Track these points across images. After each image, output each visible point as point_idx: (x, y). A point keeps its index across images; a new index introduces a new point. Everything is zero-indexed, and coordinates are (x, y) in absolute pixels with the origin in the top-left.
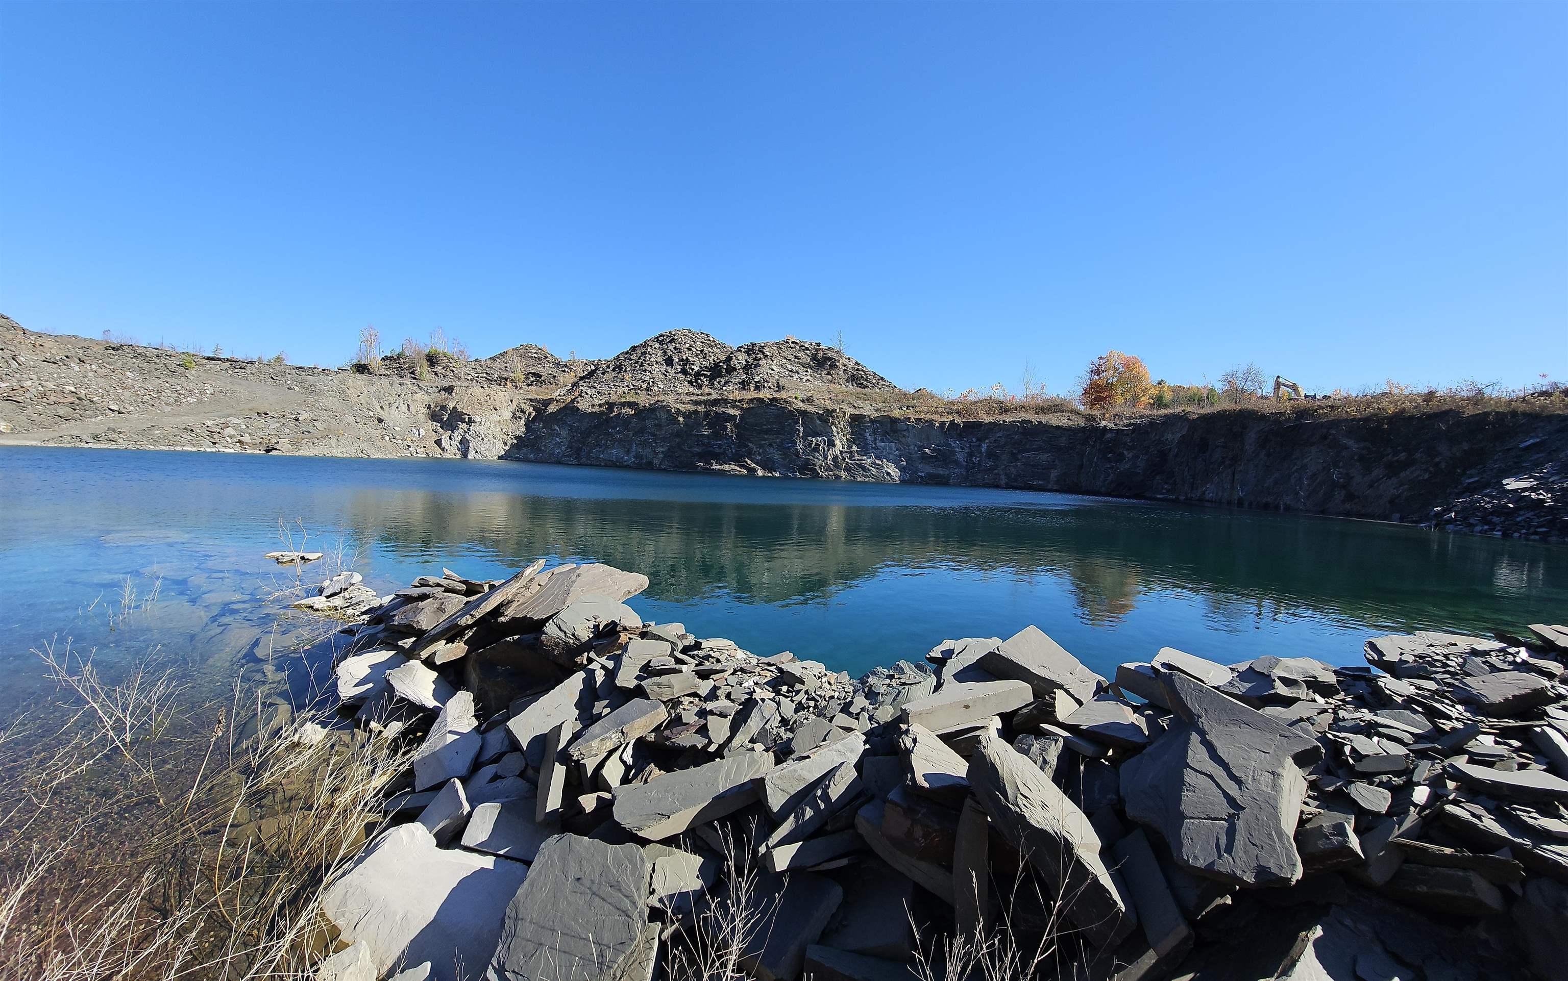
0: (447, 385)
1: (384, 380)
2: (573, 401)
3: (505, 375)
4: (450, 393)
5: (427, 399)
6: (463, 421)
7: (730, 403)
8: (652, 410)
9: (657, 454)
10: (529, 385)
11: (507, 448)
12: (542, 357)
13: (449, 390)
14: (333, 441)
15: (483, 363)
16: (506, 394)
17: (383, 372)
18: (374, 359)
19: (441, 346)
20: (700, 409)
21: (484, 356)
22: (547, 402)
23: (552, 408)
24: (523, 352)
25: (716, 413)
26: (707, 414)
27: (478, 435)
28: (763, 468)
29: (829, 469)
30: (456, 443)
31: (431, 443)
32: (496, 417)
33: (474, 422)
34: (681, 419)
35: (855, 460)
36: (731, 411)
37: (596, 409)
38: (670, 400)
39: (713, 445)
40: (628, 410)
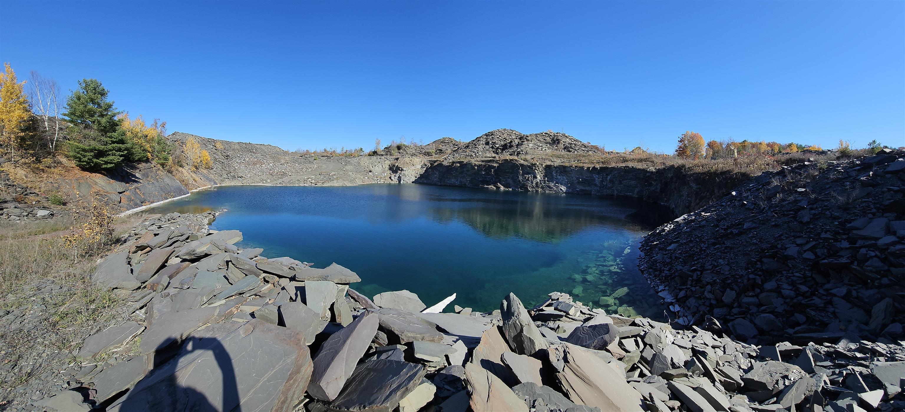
1: (381, 157)
4: (398, 160)
6: (399, 170)
8: (466, 165)
9: (467, 181)
10: (436, 154)
11: (416, 179)
17: (381, 153)
18: (380, 149)
20: (483, 164)
22: (434, 162)
23: (436, 164)
25: (488, 164)
26: (485, 165)
27: (404, 175)
28: (504, 186)
29: (533, 187)
30: (397, 177)
31: (388, 178)
32: (413, 168)
33: (403, 170)
34: (476, 168)
35: (546, 184)
36: (495, 165)
37: (448, 164)
38: (473, 160)
39: (486, 178)
40: (458, 165)
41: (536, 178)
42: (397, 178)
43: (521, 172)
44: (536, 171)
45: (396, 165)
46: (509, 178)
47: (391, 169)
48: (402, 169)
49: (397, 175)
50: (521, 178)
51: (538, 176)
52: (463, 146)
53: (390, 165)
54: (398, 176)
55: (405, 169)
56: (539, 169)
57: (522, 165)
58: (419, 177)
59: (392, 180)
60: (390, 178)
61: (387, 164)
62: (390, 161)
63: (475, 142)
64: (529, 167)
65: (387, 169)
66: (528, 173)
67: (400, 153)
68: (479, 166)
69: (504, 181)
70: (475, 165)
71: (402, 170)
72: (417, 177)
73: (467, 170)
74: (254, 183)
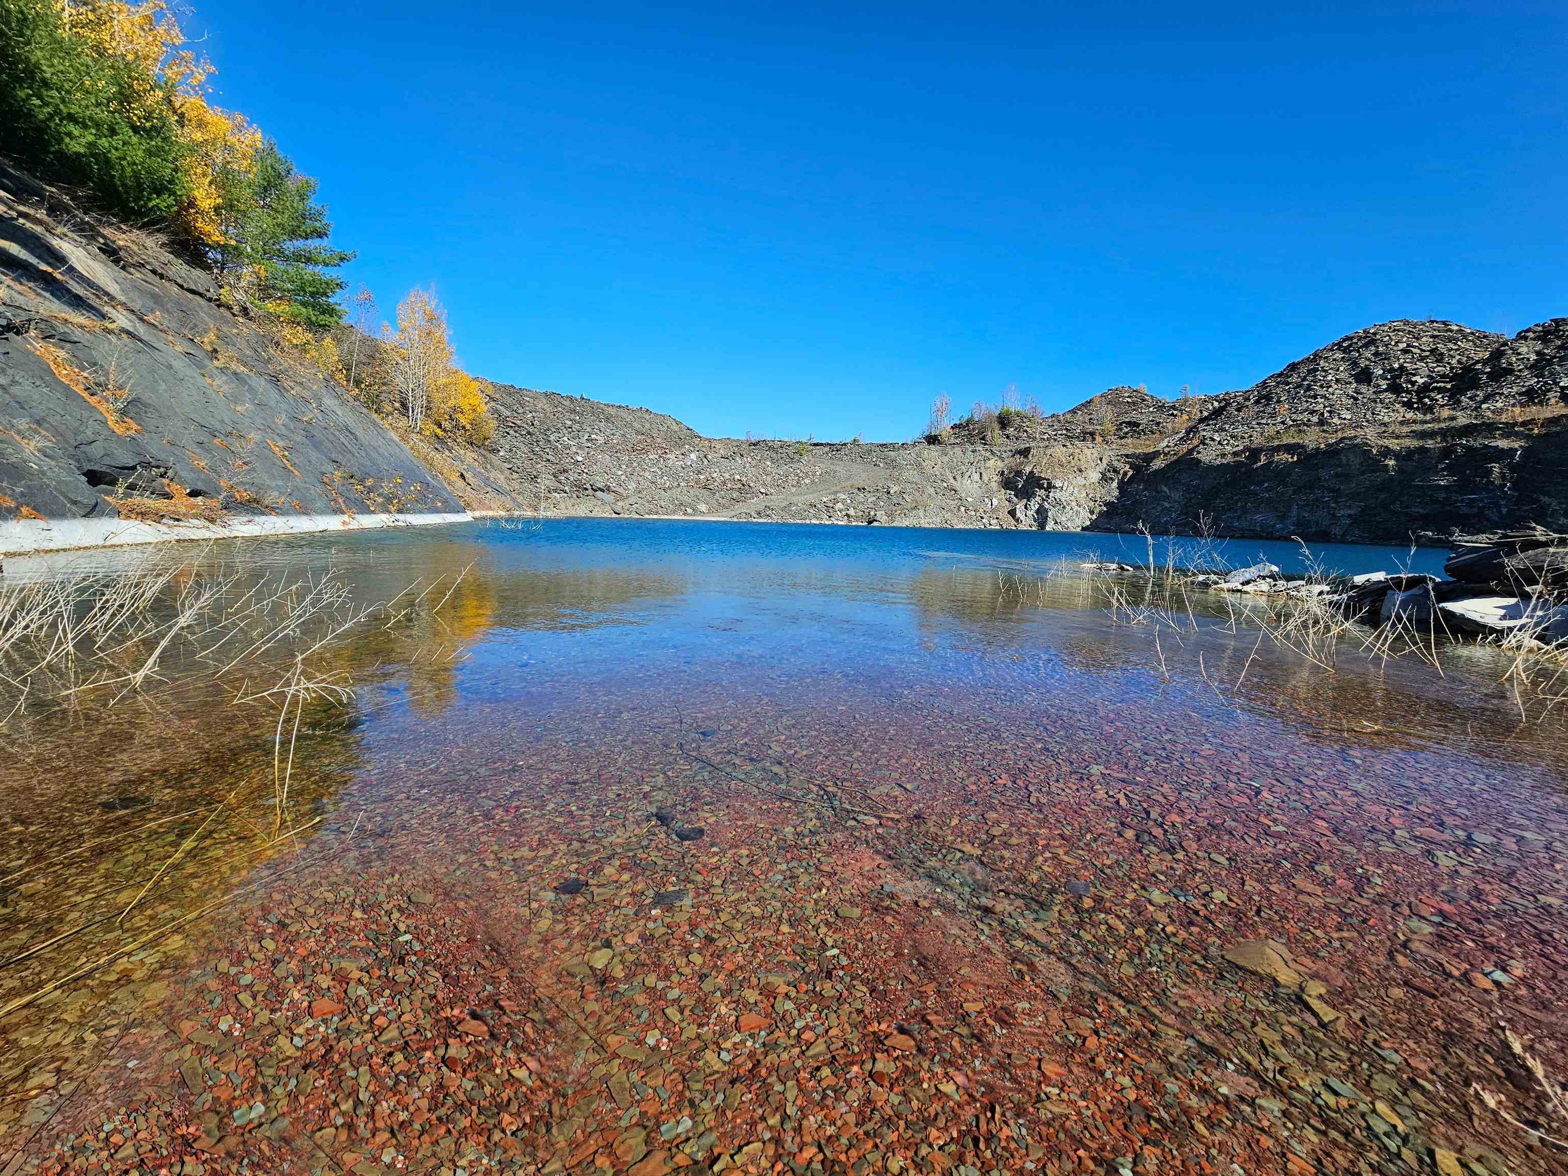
0: (1023, 446)
1: (957, 450)
2: (1190, 452)
3: (1090, 428)
4: (1026, 457)
5: (999, 464)
6: (1041, 487)
7: (1499, 429)
8: (1332, 452)
10: (1121, 438)
11: (1094, 517)
13: (1025, 452)
14: (921, 512)
15: (1062, 418)
17: (952, 441)
18: (944, 427)
19: (1014, 406)
20: (1430, 444)
21: (1062, 408)
22: (1149, 458)
23: (1158, 464)
24: (1113, 399)
25: (1469, 449)
26: (1447, 452)
27: (1058, 502)
30: (1032, 512)
31: (1004, 514)
32: (1081, 481)
33: (1055, 487)
34: (1392, 463)
36: (1503, 444)
37: (1229, 459)
38: (1370, 434)
39: (1457, 501)
40: (1285, 457)
45: (1028, 469)
47: (1007, 484)
48: (1049, 484)
49: (1034, 505)
52: (1248, 399)
53: (1002, 473)
54: (1037, 506)
55: (1058, 484)
58: (1101, 514)
59: (1019, 520)
60: (1013, 512)
61: (994, 467)
62: (1003, 460)
63: (1295, 379)
65: (994, 485)
67: (1008, 437)
68: (1404, 456)
70: (1386, 452)
71: (1050, 486)
72: (1097, 510)
73: (1337, 475)
74: (657, 513)
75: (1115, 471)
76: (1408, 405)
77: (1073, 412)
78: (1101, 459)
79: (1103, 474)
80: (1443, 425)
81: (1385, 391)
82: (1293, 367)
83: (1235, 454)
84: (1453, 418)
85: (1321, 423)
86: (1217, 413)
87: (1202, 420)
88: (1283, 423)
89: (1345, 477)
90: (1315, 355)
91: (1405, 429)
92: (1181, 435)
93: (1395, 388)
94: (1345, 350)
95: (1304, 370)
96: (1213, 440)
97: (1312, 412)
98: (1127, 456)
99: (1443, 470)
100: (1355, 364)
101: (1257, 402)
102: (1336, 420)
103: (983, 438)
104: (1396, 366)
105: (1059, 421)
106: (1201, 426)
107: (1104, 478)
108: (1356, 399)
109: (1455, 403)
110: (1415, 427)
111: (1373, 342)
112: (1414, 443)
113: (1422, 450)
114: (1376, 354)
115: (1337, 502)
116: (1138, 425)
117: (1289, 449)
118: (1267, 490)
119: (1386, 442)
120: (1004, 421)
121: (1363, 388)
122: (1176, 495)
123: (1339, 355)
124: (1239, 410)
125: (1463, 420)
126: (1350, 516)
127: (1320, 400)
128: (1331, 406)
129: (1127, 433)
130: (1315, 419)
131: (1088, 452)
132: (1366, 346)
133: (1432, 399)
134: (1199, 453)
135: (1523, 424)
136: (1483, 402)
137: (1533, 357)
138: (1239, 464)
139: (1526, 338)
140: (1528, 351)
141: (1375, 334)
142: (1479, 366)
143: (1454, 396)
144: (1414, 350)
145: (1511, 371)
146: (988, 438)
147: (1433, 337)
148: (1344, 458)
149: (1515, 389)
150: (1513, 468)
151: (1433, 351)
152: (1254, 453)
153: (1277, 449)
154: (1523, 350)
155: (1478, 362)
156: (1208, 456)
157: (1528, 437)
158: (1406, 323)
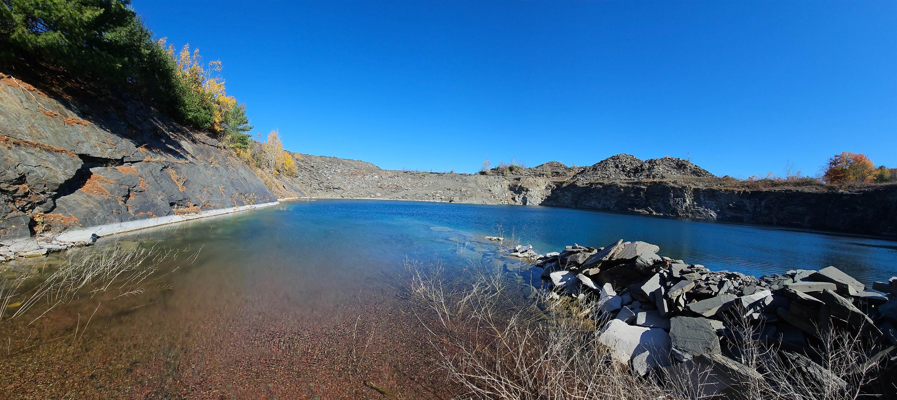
0: (518, 177)
1: (492, 177)
2: (574, 182)
3: (543, 173)
4: (519, 181)
5: (509, 183)
6: (524, 190)
7: (642, 183)
8: (610, 186)
9: (612, 204)
10: (553, 176)
11: (543, 201)
12: (559, 166)
13: (519, 179)
14: (474, 198)
15: (533, 169)
16: (543, 180)
17: (491, 174)
18: (488, 169)
19: (515, 164)
20: (630, 186)
21: (533, 166)
22: (562, 183)
23: (564, 185)
24: (551, 164)
25: (636, 187)
26: (633, 188)
27: (530, 195)
28: (656, 211)
29: (683, 213)
31: (510, 199)
32: (538, 189)
33: (529, 191)
34: (622, 190)
35: (695, 209)
36: (643, 187)
37: (585, 185)
38: (618, 182)
39: (635, 201)
40: (599, 186)
41: (686, 202)
42: (521, 199)
43: (672, 195)
44: (686, 194)
45: (519, 185)
46: (659, 201)
47: (512, 189)
50: (671, 202)
51: (687, 200)
52: (590, 169)
53: (509, 185)
54: (522, 197)
55: (531, 190)
56: (688, 192)
57: (673, 188)
58: (545, 199)
59: (516, 201)
60: (514, 199)
61: (506, 183)
62: (510, 181)
63: (602, 165)
64: (680, 189)
65: (506, 189)
66: (678, 197)
67: (513, 174)
68: (625, 188)
69: (654, 205)
70: (621, 187)
71: (527, 190)
72: (544, 199)
73: (610, 192)
74: (360, 197)
75: (550, 186)
76: (626, 175)
77: (537, 167)
78: (545, 183)
79: (546, 187)
80: (632, 181)
81: (621, 171)
82: (602, 162)
83: (586, 184)
84: (634, 180)
85: (608, 178)
86: (582, 172)
87: (578, 174)
88: (599, 176)
89: (613, 192)
90: (607, 159)
91: (625, 181)
92: (572, 177)
93: (623, 171)
94: (613, 159)
95: (604, 163)
96: (581, 180)
97: (606, 174)
98: (554, 182)
99: (632, 192)
100: (615, 163)
101: (592, 170)
102: (611, 177)
103: (503, 174)
104: (623, 165)
105: (531, 170)
106: (578, 175)
107: (546, 188)
108: (616, 172)
109: (635, 176)
110: (628, 181)
111: (619, 158)
112: (626, 185)
113: (628, 187)
114: (619, 161)
115: (611, 199)
116: (559, 173)
117: (601, 184)
118: (595, 195)
119: (621, 184)
120: (511, 169)
121: (617, 170)
122: (570, 195)
123: (612, 160)
124: (588, 172)
125: (636, 181)
126: (614, 203)
127: (608, 171)
128: (610, 173)
129: (555, 175)
130: (607, 176)
131: (541, 180)
132: (617, 159)
133: (630, 174)
134: (577, 183)
135: (646, 183)
136: (640, 176)
137: (648, 167)
138: (587, 187)
139: (646, 162)
140: (647, 165)
141: (619, 156)
142: (639, 168)
143: (635, 174)
144: (627, 162)
145: (644, 170)
146: (505, 174)
147: (630, 159)
148: (613, 188)
149: (645, 174)
150: (645, 193)
151: (631, 162)
152: (591, 184)
153: (597, 184)
154: (646, 165)
155: (638, 167)
156: (579, 184)
157: (647, 186)
158: (625, 155)
